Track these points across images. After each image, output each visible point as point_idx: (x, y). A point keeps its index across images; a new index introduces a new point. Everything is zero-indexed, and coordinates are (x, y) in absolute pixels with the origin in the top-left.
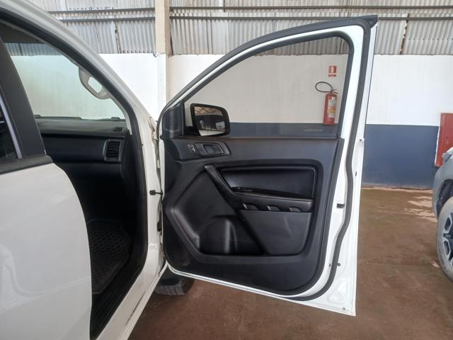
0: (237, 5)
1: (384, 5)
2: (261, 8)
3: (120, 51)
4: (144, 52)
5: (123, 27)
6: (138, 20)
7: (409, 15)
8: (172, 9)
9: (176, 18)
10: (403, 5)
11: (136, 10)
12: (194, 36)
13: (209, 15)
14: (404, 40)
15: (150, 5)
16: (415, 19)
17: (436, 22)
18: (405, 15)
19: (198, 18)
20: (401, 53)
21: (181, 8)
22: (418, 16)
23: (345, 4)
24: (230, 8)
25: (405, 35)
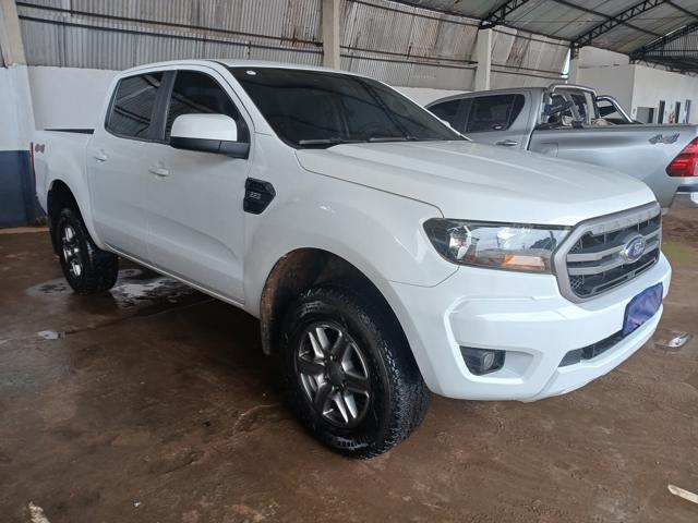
7: (249, 41)
10: (242, 31)
23: (195, 25)
24: (78, 13)
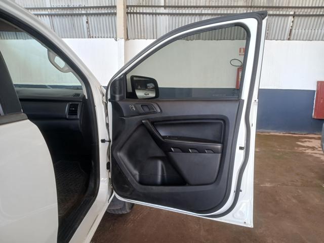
0: (173, 5)
1: (277, 5)
2: (191, 7)
3: (89, 37)
4: (107, 37)
5: (92, 19)
6: (103, 14)
7: (295, 12)
8: (127, 7)
9: (131, 13)
10: (290, 5)
11: (102, 7)
12: (144, 26)
13: (154, 12)
14: (291, 30)
15: (112, 4)
16: (299, 16)
17: (313, 18)
18: (292, 13)
19: (146, 14)
20: (289, 39)
21: (134, 6)
22: (301, 13)
23: (250, 5)
24: (169, 7)
25: (292, 27)
